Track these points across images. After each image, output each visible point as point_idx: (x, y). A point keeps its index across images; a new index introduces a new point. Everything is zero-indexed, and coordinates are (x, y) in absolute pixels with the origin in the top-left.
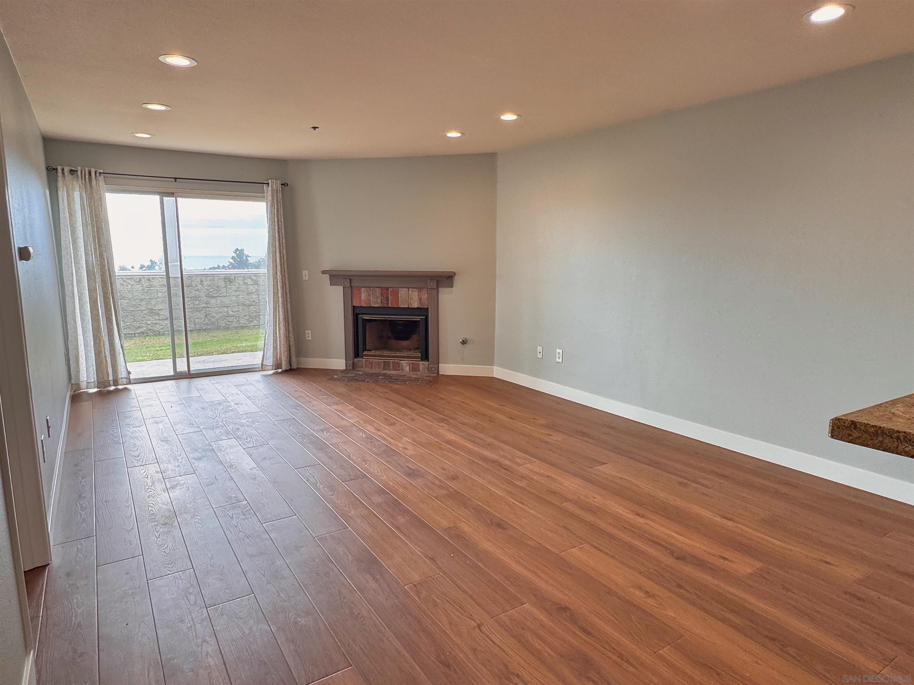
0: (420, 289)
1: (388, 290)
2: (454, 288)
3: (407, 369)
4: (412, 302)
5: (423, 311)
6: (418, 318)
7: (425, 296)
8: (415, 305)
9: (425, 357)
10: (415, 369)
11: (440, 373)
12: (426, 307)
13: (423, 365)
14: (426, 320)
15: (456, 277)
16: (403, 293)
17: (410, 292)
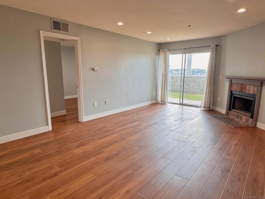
0: (254, 86)
1: (243, 85)
3: (244, 120)
4: (250, 91)
5: (254, 96)
6: (252, 99)
7: (256, 89)
8: (251, 93)
9: (252, 117)
10: (247, 121)
11: (257, 126)
12: (255, 94)
13: (250, 120)
14: (255, 100)
16: (248, 87)
17: (250, 87)
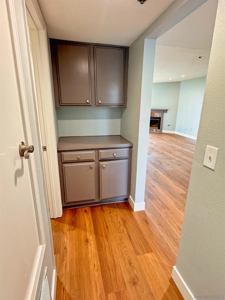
0: (159, 113)
1: (152, 113)
2: (167, 113)
3: (155, 131)
5: (160, 118)
6: (158, 120)
7: (160, 115)
8: (158, 117)
9: (159, 128)
10: (156, 131)
11: (162, 132)
13: (158, 130)
14: (160, 120)
15: (168, 111)
16: (155, 114)
